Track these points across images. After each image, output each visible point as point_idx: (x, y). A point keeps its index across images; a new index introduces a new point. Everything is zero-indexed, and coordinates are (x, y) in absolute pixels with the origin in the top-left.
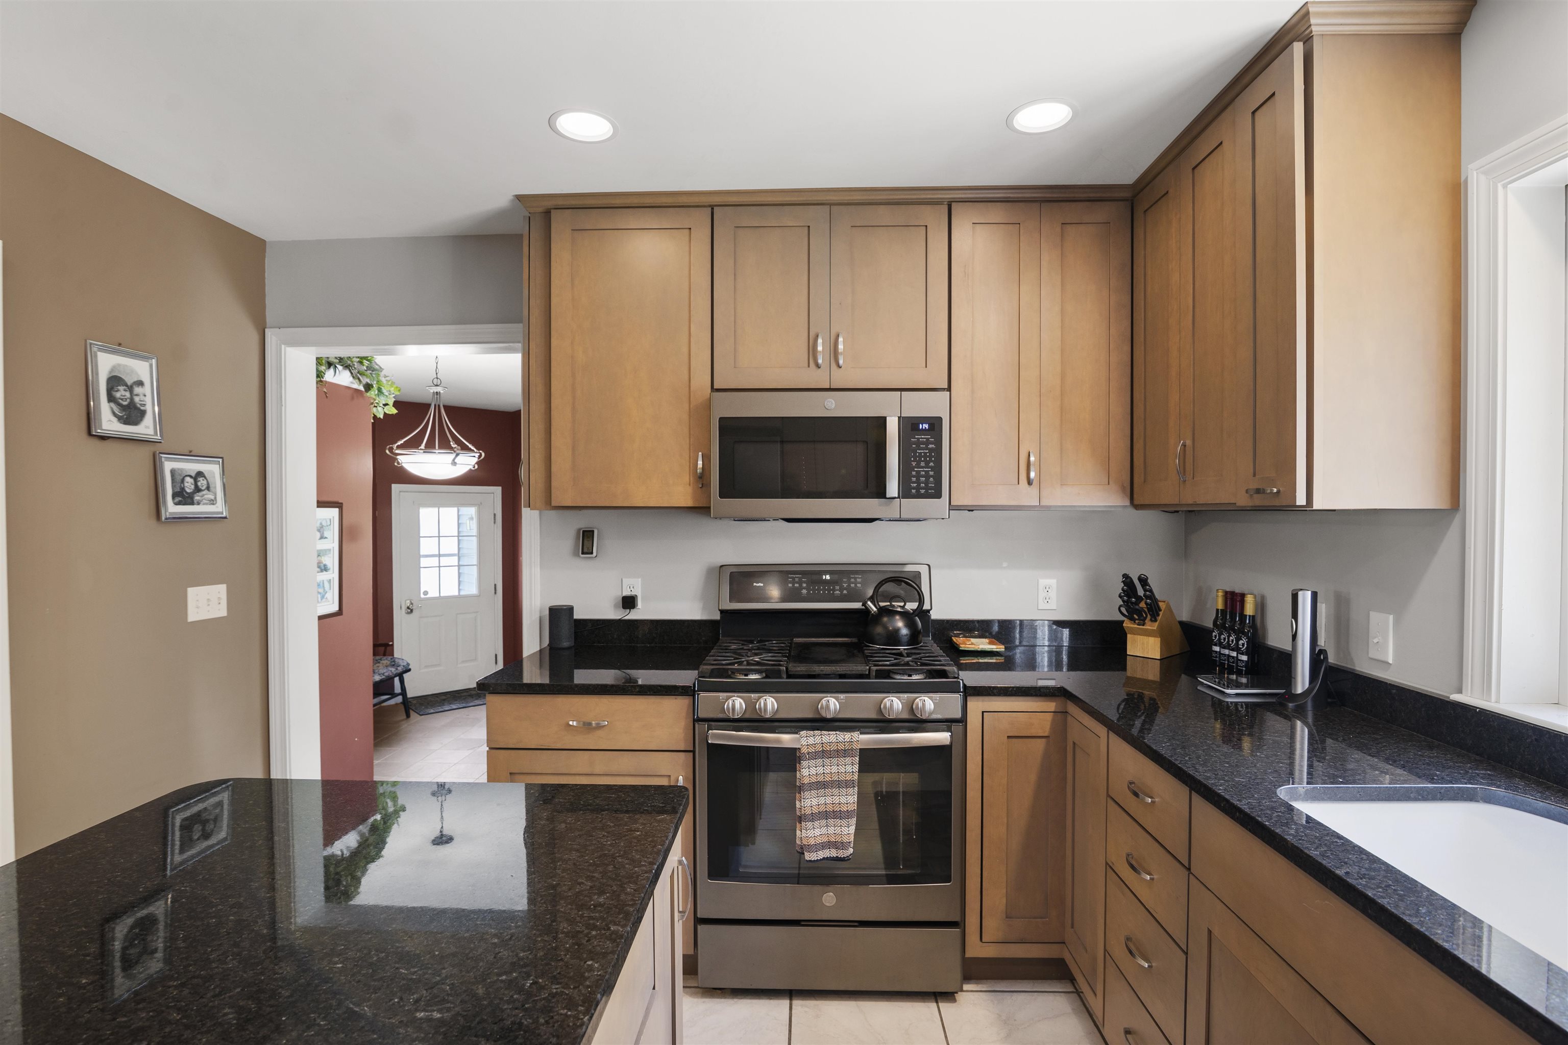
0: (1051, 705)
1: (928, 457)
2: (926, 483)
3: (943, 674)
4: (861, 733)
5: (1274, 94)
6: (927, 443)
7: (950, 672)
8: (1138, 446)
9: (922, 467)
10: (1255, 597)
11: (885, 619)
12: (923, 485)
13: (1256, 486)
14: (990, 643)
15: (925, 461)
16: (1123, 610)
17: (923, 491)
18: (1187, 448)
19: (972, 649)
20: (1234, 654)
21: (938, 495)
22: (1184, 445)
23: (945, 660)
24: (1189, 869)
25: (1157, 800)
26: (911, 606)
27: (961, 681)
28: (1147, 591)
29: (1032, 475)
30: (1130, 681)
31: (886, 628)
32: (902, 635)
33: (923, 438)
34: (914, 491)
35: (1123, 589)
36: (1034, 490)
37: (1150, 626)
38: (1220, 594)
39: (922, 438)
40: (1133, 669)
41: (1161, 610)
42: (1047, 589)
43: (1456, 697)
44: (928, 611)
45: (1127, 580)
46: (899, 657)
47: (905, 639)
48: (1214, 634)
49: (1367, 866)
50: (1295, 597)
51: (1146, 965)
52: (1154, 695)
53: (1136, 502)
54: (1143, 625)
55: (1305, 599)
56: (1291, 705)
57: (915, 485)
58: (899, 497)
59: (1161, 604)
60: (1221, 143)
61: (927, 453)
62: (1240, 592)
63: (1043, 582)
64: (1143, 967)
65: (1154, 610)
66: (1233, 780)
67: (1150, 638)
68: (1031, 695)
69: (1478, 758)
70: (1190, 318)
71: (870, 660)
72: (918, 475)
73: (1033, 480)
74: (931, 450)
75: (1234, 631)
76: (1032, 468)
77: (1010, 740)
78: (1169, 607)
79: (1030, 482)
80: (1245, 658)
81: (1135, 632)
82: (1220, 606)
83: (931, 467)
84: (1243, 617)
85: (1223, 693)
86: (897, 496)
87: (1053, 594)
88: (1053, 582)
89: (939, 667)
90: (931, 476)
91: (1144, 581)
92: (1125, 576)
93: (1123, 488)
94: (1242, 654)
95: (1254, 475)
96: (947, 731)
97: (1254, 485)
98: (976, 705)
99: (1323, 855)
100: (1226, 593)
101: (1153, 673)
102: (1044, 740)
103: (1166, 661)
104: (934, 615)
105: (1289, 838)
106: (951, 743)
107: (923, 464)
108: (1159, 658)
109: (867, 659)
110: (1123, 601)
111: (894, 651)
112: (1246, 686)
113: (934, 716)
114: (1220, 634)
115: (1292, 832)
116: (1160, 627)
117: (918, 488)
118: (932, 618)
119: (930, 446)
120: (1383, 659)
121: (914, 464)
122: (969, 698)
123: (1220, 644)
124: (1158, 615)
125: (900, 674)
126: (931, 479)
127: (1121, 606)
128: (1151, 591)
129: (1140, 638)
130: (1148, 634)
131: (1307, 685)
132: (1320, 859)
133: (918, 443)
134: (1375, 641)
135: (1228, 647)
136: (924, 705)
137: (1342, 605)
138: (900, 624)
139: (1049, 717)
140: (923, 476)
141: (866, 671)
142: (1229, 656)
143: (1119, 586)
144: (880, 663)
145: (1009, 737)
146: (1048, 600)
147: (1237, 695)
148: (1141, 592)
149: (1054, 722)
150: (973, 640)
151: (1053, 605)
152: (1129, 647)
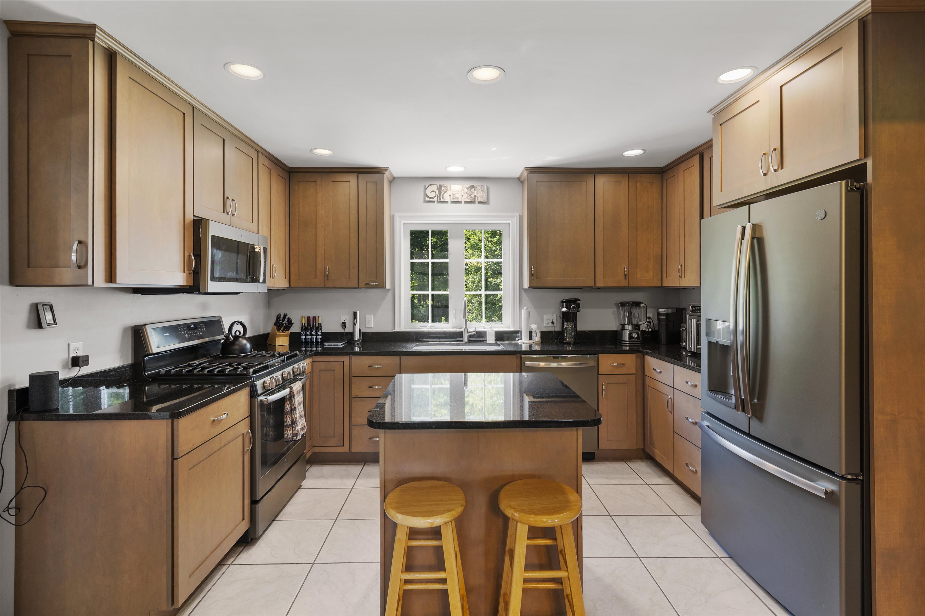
5: (376, 182)
20: (314, 337)
25: (383, 365)
31: (239, 345)
36: (274, 281)
38: (304, 318)
43: (395, 331)
48: (302, 332)
50: (355, 313)
53: (292, 286)
56: (356, 343)
60: (349, 181)
76: (274, 271)
79: (273, 277)
81: (280, 336)
82: (304, 322)
92: (279, 314)
94: (319, 336)
95: (367, 279)
100: (307, 317)
108: (288, 344)
114: (306, 332)
120: (370, 327)
129: (281, 338)
131: (358, 337)
134: (368, 322)
135: (311, 335)
138: (245, 342)
142: (311, 338)
152: (277, 342)
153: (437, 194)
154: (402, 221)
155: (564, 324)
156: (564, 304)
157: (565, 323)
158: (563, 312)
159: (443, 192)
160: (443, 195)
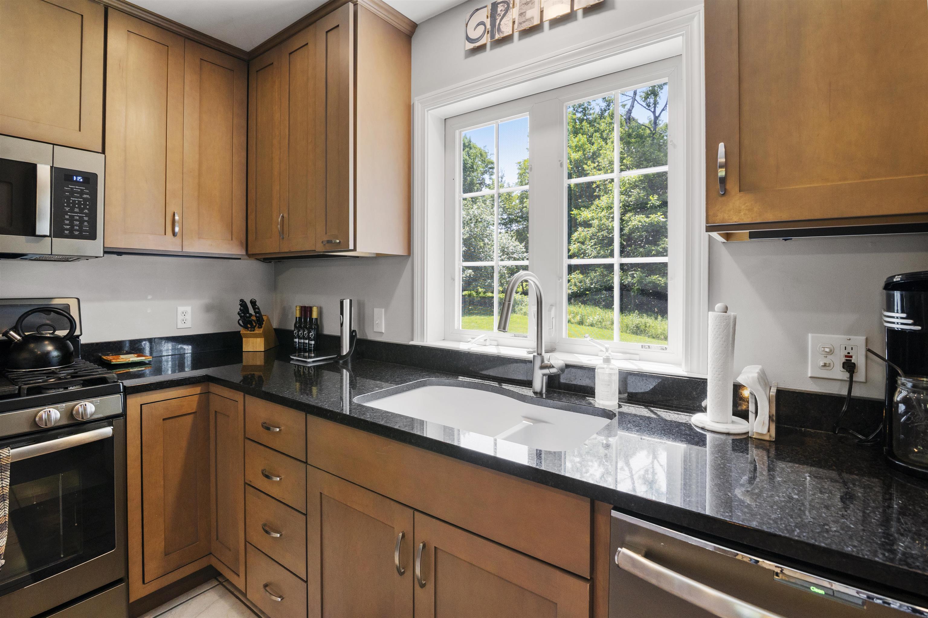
0: (197, 390)
1: (82, 204)
2: (81, 226)
3: (103, 380)
4: (11, 449)
5: (338, 26)
6: (82, 193)
7: (110, 378)
8: (251, 217)
9: (77, 213)
10: (317, 307)
11: (32, 346)
12: (77, 228)
13: (326, 239)
14: (138, 357)
15: (79, 207)
16: (241, 322)
17: (77, 233)
18: (285, 219)
19: (123, 362)
20: (307, 341)
21: (93, 236)
22: (283, 217)
23: (101, 371)
24: (306, 463)
25: (282, 428)
26: (62, 333)
27: (121, 384)
28: (257, 309)
29: (177, 229)
30: (245, 368)
31: (32, 352)
32: (53, 357)
33: (77, 188)
34: (67, 232)
35: (240, 309)
36: (178, 240)
37: (258, 331)
38: (298, 308)
39: (75, 188)
40: (247, 360)
41: (264, 321)
42: (184, 314)
43: (412, 343)
44: (78, 337)
45: (243, 304)
46: (52, 375)
47: (55, 360)
48: (295, 332)
49: (405, 421)
50: (342, 303)
51: (278, 535)
52: (261, 373)
53: (249, 253)
54: (254, 331)
55: (347, 303)
56: (341, 362)
57: (68, 227)
58: (50, 236)
59: (264, 317)
60: (307, 44)
61: (82, 201)
62: (308, 306)
63: (181, 309)
64: (277, 538)
65: (260, 321)
66: (331, 401)
67: (258, 339)
68: (183, 385)
69: (421, 369)
70: (287, 141)
71: (19, 381)
72: (72, 219)
73: (177, 233)
74: (85, 200)
75: (306, 328)
76: (176, 224)
77: (165, 421)
78: (268, 319)
79: (174, 234)
80: (313, 342)
81: (248, 336)
82: (298, 316)
83: (85, 213)
84: (311, 319)
85: (306, 362)
86: (48, 234)
87: (189, 317)
88: (188, 309)
89: (98, 376)
90: (86, 221)
91: (253, 303)
92: (242, 301)
93: (241, 243)
94: (312, 340)
95: (326, 234)
96: (109, 426)
97: (325, 239)
98: (134, 401)
99: (386, 422)
100: (302, 307)
101: (260, 361)
102: (192, 416)
103: (267, 352)
104: (84, 340)
105: (368, 420)
106: (113, 435)
107: (76, 210)
108: (263, 350)
109: (13, 382)
110: (241, 317)
111: (45, 372)
112: (314, 357)
113: (96, 417)
114: (298, 332)
115: (368, 416)
116: (264, 332)
117: (71, 230)
118: (81, 343)
119: (85, 196)
120: (380, 331)
121: (67, 209)
122: (128, 396)
123: (299, 338)
124: (263, 324)
125: (55, 389)
126: (86, 224)
127: (239, 320)
128: (258, 309)
129: (251, 340)
130: (257, 336)
131: (348, 350)
132: (385, 424)
133: (72, 192)
134: (377, 322)
135: (304, 338)
136: (85, 409)
137: (361, 306)
138: (50, 348)
139: (196, 398)
140: (76, 220)
141: (14, 391)
142: (304, 343)
143: (237, 308)
144: (31, 382)
145: (164, 420)
146: (184, 321)
147: (314, 362)
148: (251, 311)
149: (200, 402)
150: (122, 356)
151: (189, 324)
152: (244, 346)
153: (488, 26)
154: (428, 111)
155: (896, 382)
156: (897, 295)
157: (902, 380)
158: (891, 332)
159: (500, 17)
160: (499, 24)
